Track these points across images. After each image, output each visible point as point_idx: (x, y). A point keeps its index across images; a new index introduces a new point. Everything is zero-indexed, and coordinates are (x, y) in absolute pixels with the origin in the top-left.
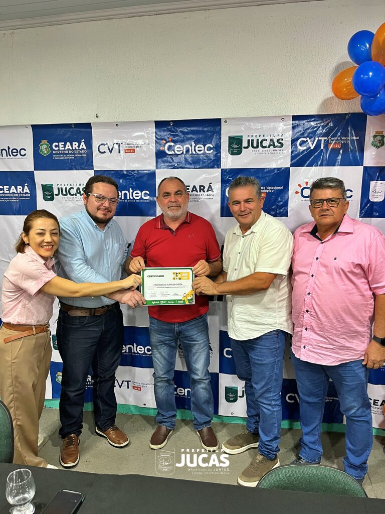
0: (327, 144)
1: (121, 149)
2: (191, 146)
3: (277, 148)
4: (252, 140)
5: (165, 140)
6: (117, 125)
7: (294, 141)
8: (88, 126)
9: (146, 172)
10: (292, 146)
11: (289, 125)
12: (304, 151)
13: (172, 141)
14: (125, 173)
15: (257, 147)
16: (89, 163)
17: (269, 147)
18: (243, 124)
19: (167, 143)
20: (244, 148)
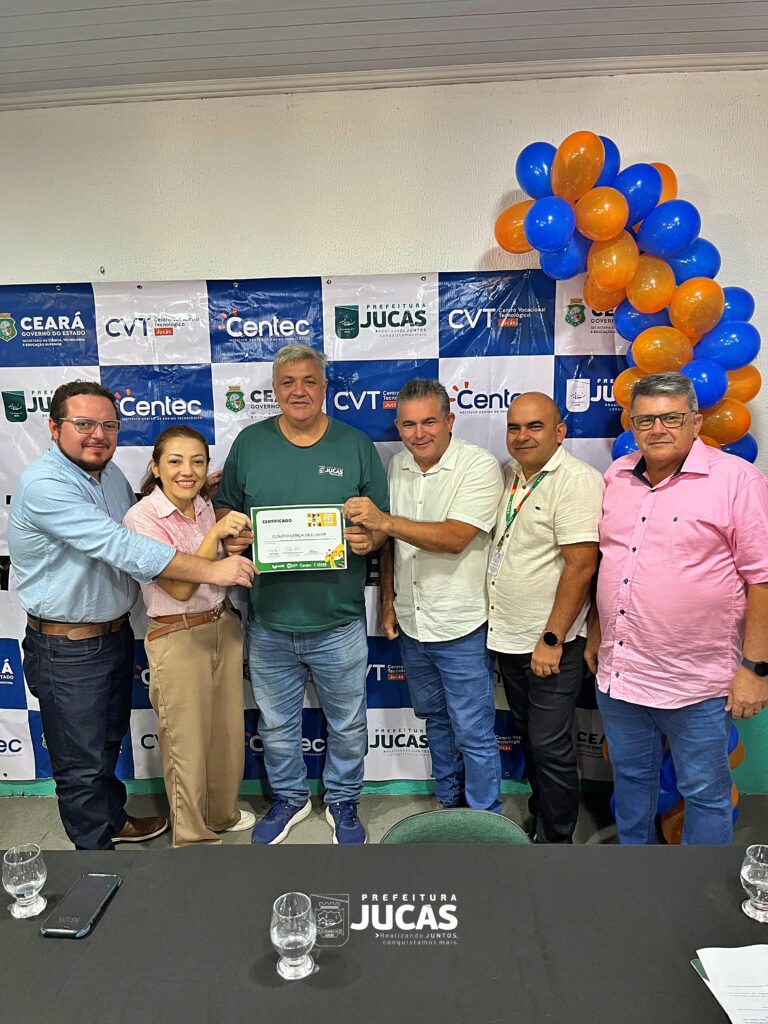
0: (496, 318)
1: (148, 328)
2: (272, 323)
3: (416, 327)
4: (375, 313)
5: (227, 313)
6: (139, 287)
7: (443, 315)
8: (87, 288)
9: (194, 367)
10: (440, 323)
11: (435, 287)
12: (460, 330)
13: (239, 315)
14: (157, 369)
15: (383, 325)
16: (89, 353)
17: (403, 325)
18: (359, 287)
19: (229, 317)
20: (362, 326)
